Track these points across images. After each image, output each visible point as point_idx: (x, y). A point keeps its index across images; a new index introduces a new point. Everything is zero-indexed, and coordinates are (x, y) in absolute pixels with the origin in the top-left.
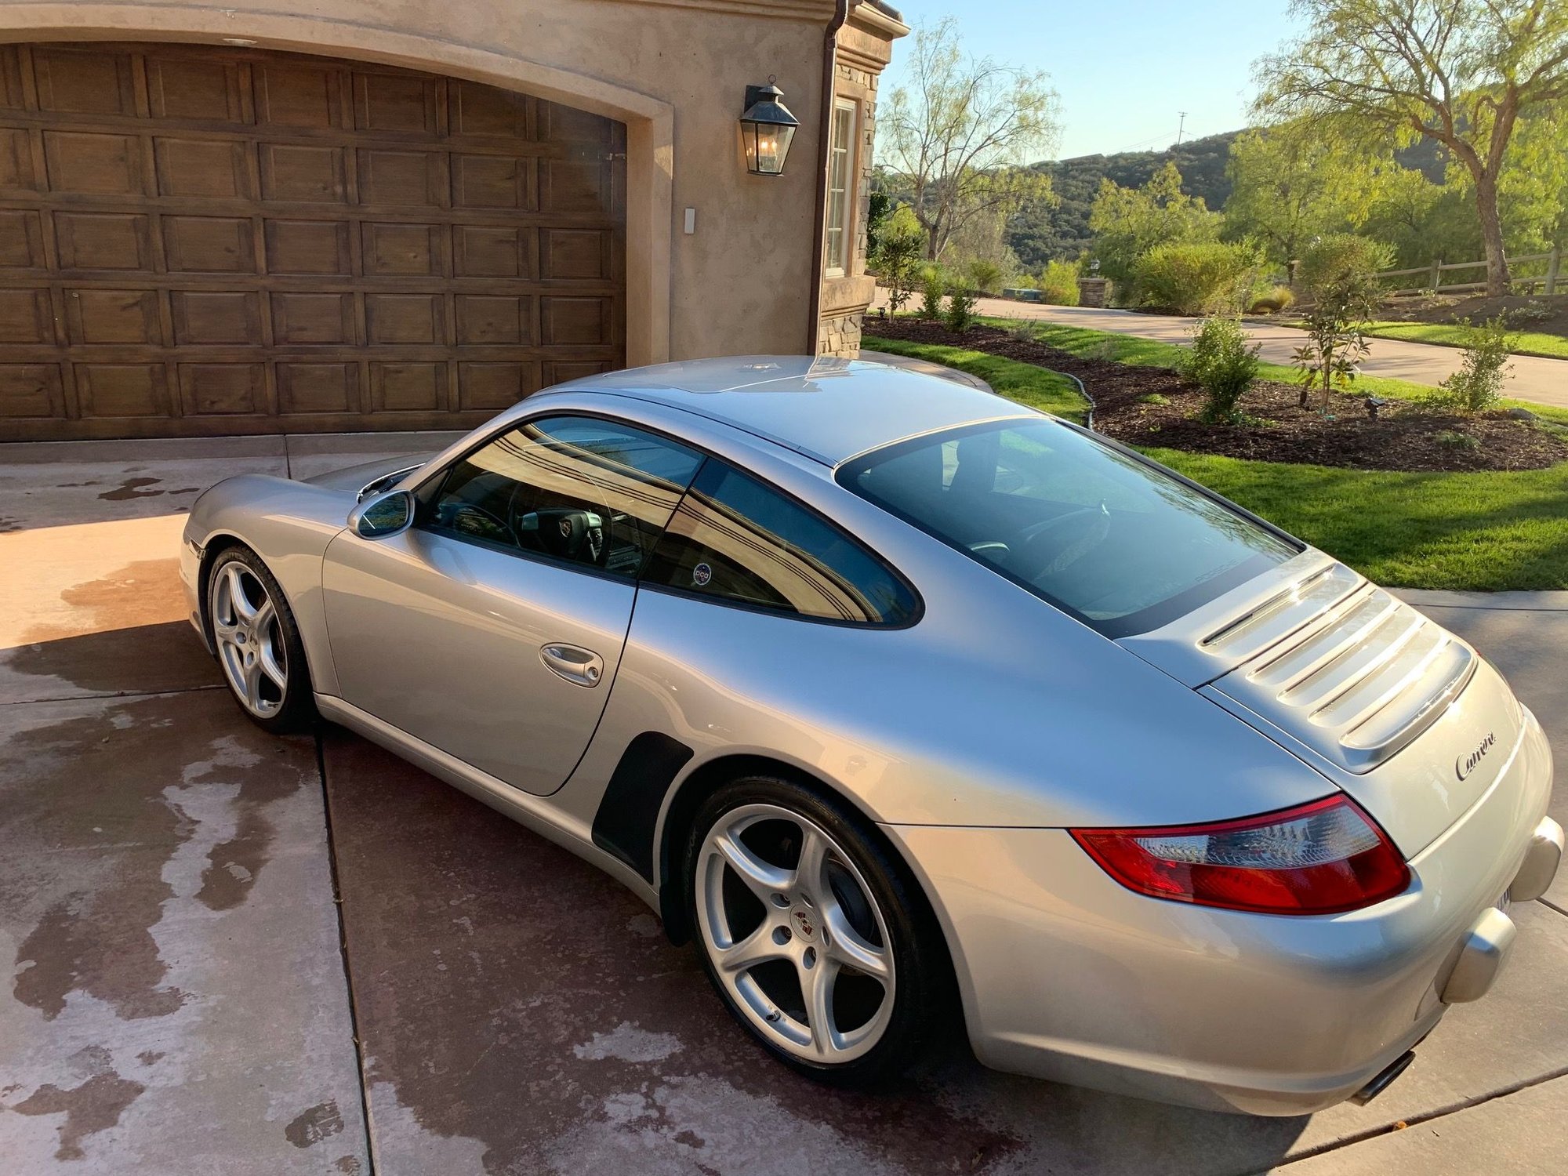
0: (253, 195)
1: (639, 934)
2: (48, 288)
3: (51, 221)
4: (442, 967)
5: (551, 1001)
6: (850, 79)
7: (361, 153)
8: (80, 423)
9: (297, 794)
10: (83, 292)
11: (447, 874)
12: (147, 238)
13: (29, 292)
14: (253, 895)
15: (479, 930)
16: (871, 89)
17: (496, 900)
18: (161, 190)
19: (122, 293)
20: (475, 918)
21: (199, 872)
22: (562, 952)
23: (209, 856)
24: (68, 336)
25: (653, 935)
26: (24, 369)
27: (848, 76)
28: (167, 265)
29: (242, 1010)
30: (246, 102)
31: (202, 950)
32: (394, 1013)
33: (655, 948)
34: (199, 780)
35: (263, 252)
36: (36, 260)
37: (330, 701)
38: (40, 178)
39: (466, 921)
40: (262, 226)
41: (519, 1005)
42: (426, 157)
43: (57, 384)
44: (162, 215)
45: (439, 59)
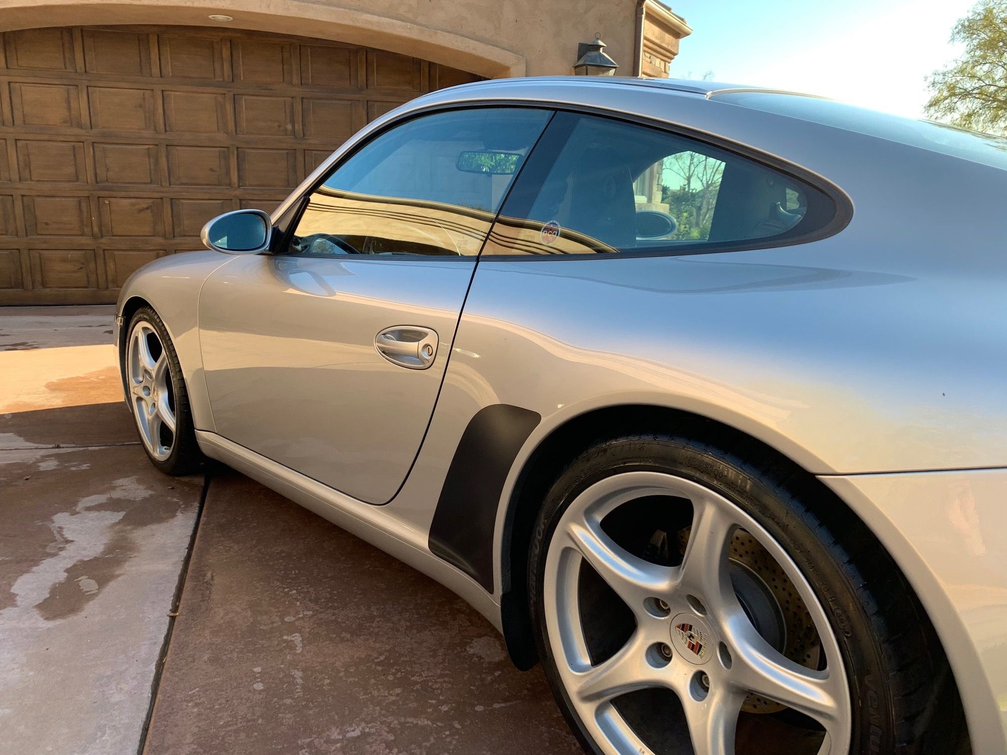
0: (230, 130)
1: (480, 658)
2: (88, 197)
3: (91, 149)
4: (259, 686)
5: (373, 730)
6: (651, 63)
7: (305, 101)
8: (107, 293)
9: (171, 521)
10: (112, 200)
11: (289, 591)
12: (157, 162)
13: (76, 199)
14: (91, 608)
15: (308, 648)
16: (665, 72)
17: (333, 618)
18: (167, 128)
19: (139, 200)
20: (307, 635)
21: (50, 584)
22: (394, 674)
23: (67, 571)
24: (101, 230)
25: (497, 659)
26: (70, 255)
27: (649, 60)
28: (169, 180)
29: (22, 728)
30: (227, 66)
31: (14, 660)
32: (189, 738)
33: (497, 674)
34: (88, 509)
35: (236, 173)
36: (80, 177)
37: (207, 438)
38: (85, 119)
39: (297, 638)
40: (235, 152)
41: (335, 734)
42: (351, 104)
43: (92, 265)
44: (167, 145)
45: (358, 25)
